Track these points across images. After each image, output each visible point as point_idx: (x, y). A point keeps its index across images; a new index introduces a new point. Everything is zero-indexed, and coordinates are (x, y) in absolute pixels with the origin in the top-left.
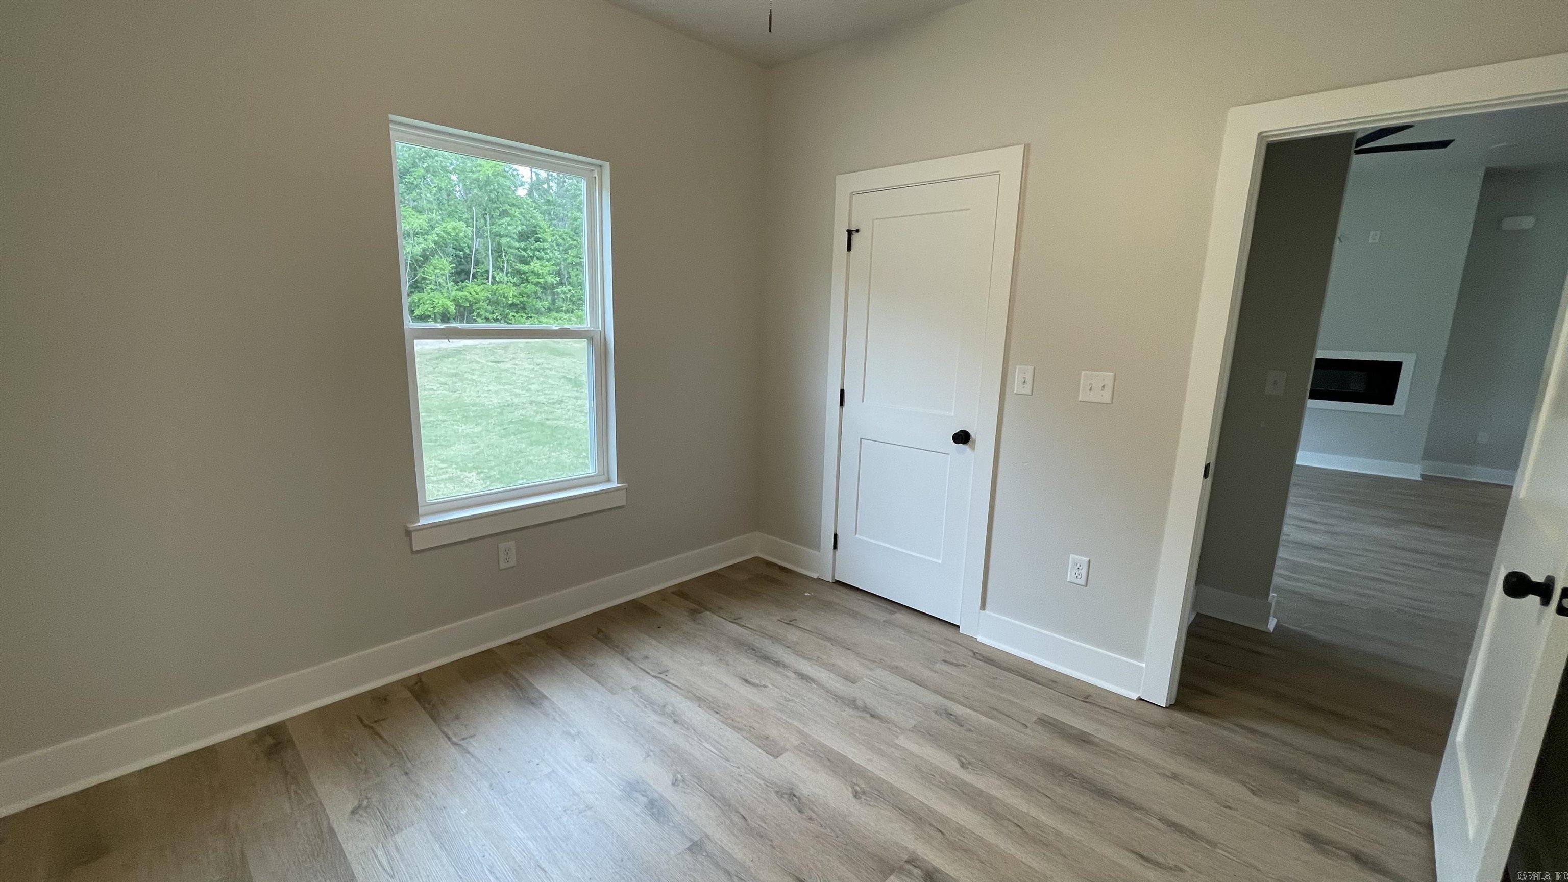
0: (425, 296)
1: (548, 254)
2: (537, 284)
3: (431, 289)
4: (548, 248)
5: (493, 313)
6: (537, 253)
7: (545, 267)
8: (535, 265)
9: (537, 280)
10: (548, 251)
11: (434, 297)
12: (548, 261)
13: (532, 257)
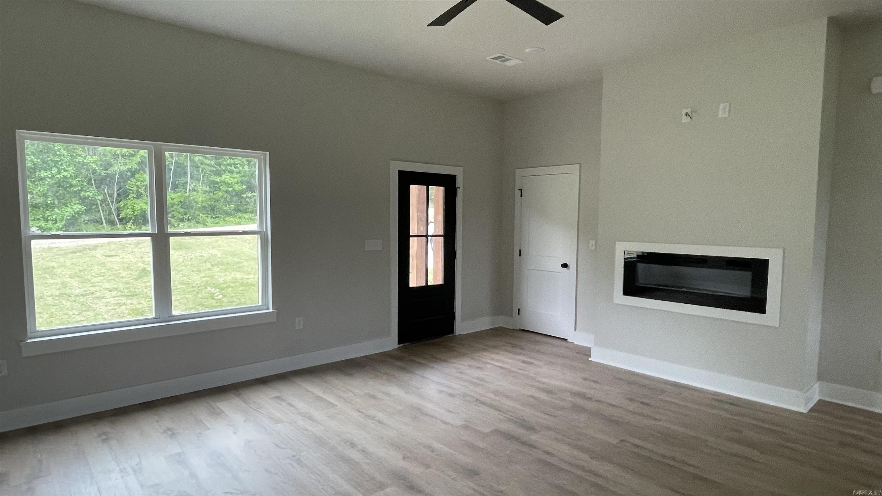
0: (129, 203)
1: (237, 168)
2: (227, 192)
3: (133, 197)
4: (238, 163)
5: (186, 214)
6: (229, 167)
7: (234, 178)
8: (226, 177)
9: (227, 188)
10: (239, 166)
11: (134, 203)
12: (237, 173)
13: (224, 171)
